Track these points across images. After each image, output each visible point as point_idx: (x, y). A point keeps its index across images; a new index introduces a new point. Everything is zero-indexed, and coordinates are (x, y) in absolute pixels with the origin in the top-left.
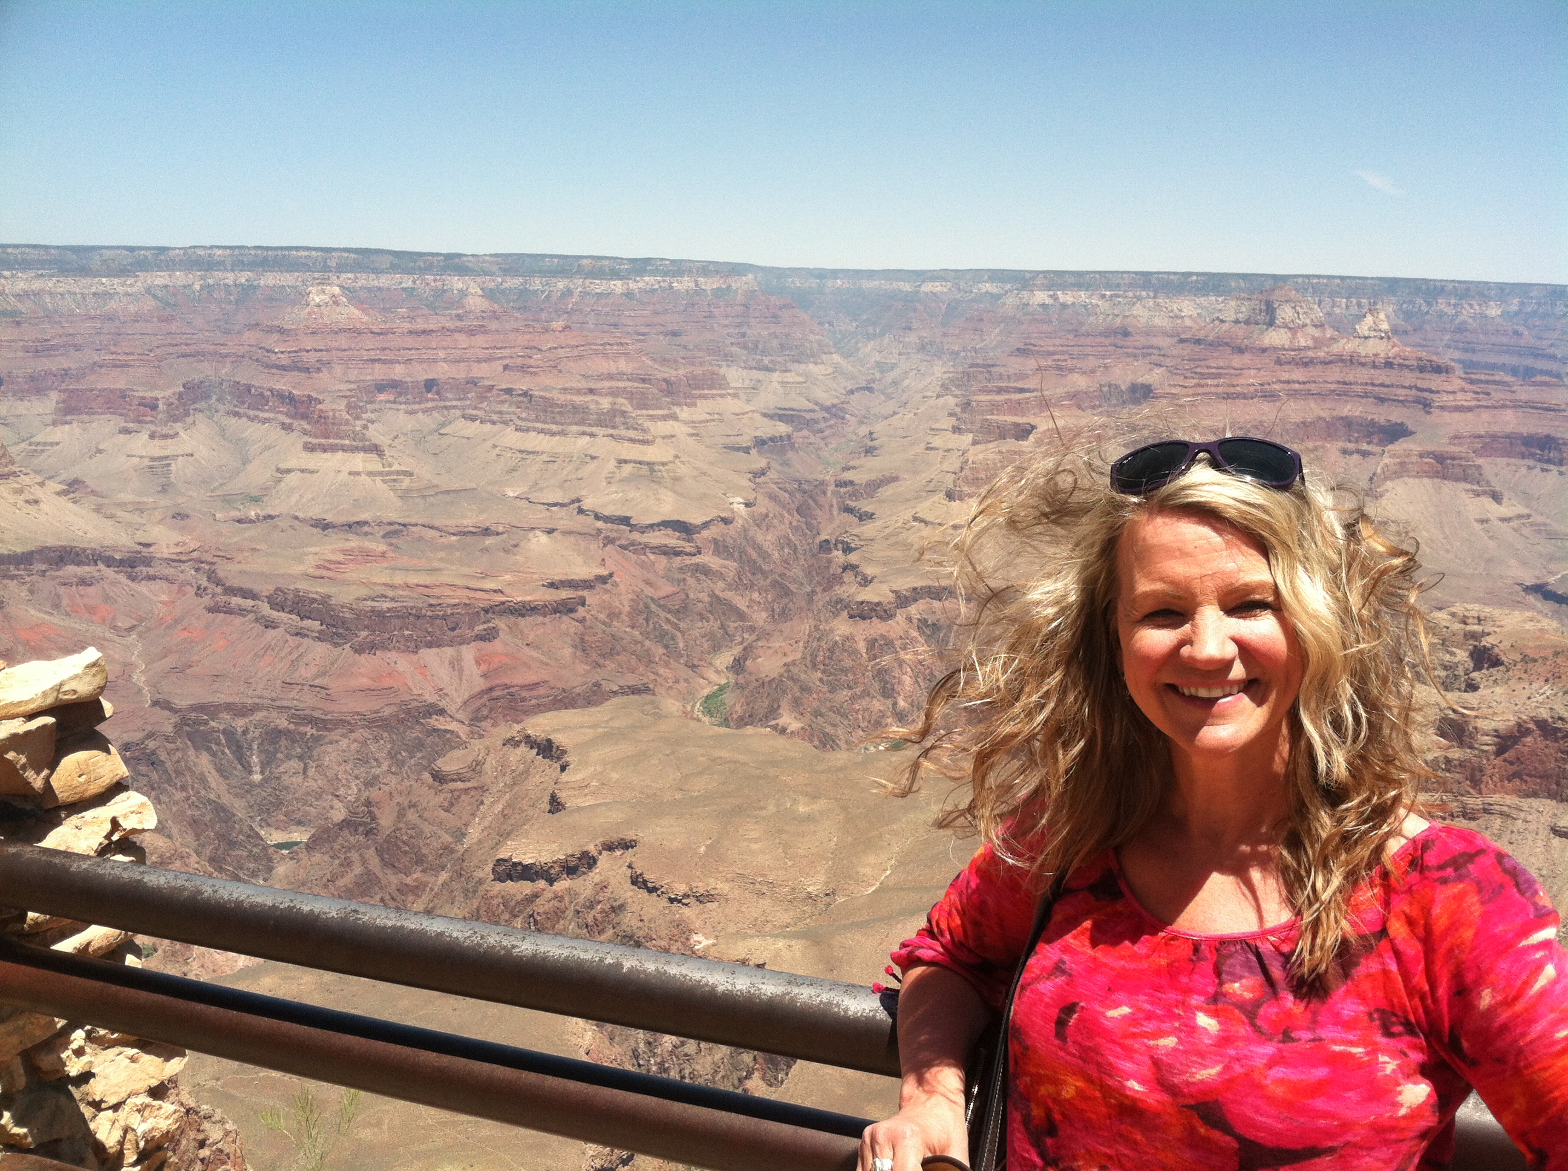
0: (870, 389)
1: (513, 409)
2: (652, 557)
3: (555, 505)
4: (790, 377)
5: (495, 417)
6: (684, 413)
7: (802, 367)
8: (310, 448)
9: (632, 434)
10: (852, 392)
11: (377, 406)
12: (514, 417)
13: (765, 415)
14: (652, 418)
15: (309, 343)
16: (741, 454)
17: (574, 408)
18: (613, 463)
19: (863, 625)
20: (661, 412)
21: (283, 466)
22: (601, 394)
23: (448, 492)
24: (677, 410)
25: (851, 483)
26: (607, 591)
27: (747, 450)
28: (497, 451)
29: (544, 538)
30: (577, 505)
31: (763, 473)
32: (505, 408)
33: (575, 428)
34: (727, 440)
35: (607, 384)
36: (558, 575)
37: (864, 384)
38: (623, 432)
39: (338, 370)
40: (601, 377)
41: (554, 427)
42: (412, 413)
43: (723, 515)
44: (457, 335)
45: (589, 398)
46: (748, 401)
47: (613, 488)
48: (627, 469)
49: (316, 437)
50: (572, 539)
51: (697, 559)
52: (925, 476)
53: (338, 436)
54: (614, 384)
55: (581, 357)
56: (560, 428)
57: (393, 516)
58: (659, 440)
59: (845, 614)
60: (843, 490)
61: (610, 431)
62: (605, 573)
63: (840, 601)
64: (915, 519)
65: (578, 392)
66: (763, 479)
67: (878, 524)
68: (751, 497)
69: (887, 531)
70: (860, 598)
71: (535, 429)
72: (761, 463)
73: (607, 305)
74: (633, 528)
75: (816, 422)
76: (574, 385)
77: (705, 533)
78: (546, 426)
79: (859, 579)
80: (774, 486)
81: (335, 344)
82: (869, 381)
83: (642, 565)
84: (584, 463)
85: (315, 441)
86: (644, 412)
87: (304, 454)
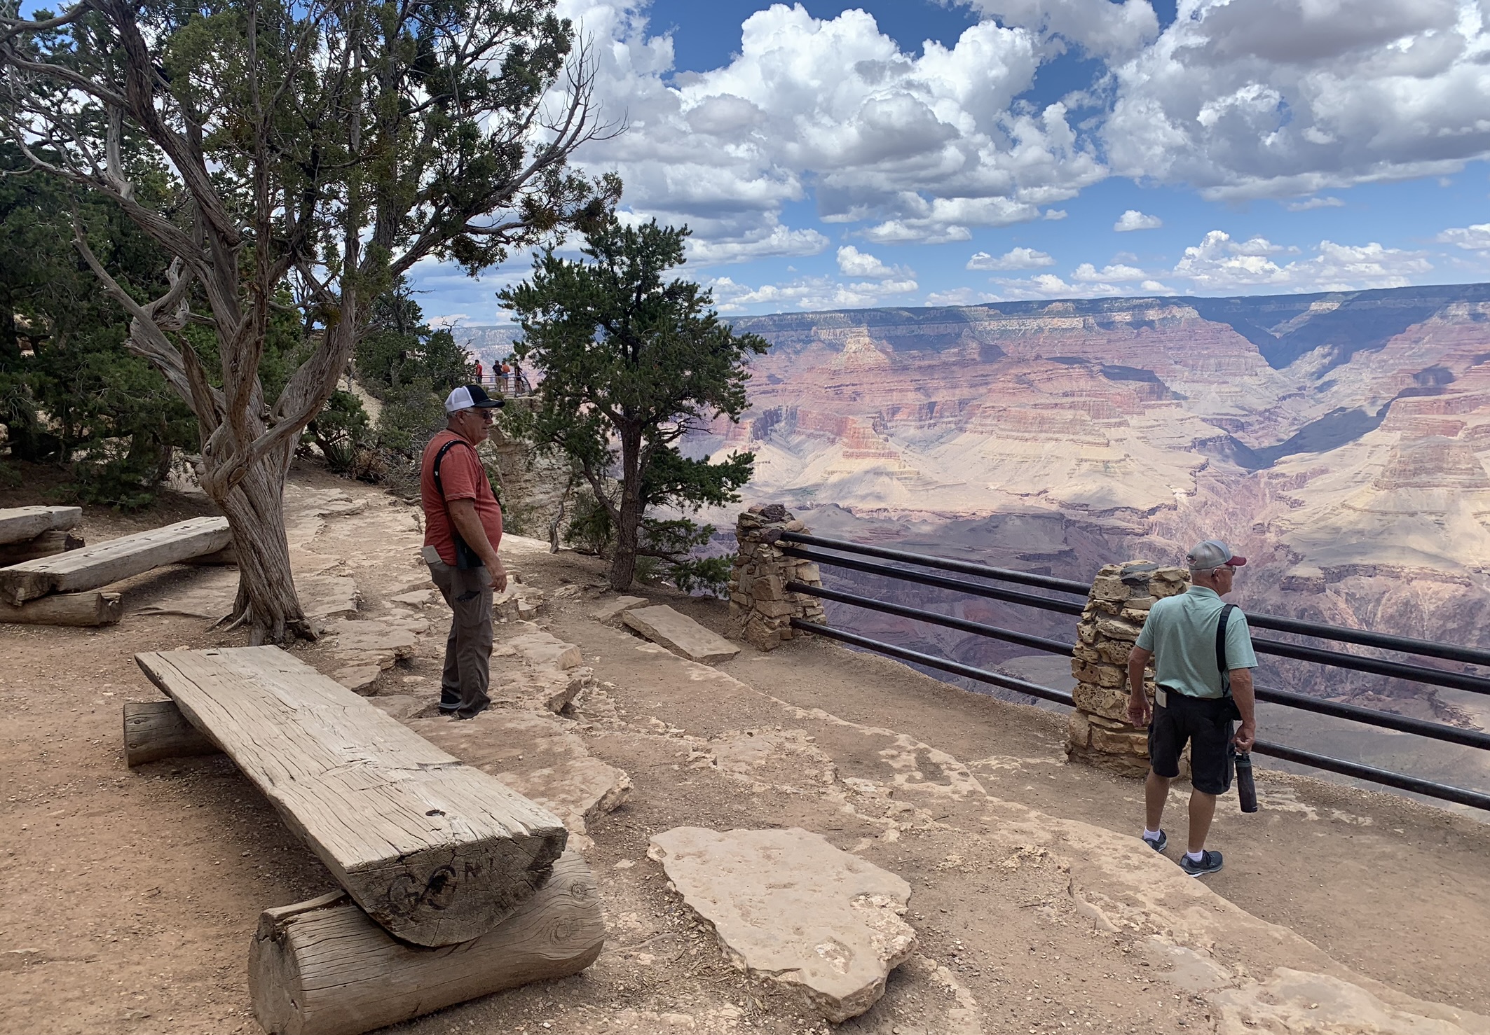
0: (1302, 396)
1: (995, 422)
2: (1106, 537)
3: (1027, 495)
4: (1225, 388)
5: (980, 429)
6: (1134, 421)
7: (1238, 380)
8: (847, 455)
9: (1090, 438)
10: (1284, 398)
11: (894, 424)
12: (996, 428)
13: (1204, 420)
14: (1108, 425)
15: (847, 380)
16: (1183, 452)
17: (1043, 418)
18: (1074, 462)
19: (1296, 596)
20: (1113, 420)
21: (830, 469)
22: (1063, 408)
23: (945, 486)
24: (1128, 417)
25: (1283, 475)
26: (1068, 564)
27: (1188, 449)
28: (982, 454)
29: (1018, 522)
30: (1043, 495)
31: (1203, 467)
32: (988, 421)
33: (1043, 435)
34: (1170, 442)
35: (1069, 400)
36: (1029, 551)
37: (1295, 391)
38: (1084, 438)
39: (867, 398)
40: (1065, 395)
41: (1026, 435)
42: (922, 427)
43: (1167, 503)
44: (954, 368)
45: (1055, 411)
46: (1190, 408)
47: (1073, 482)
48: (1086, 466)
49: (851, 447)
50: (1040, 521)
51: (1145, 539)
52: (1355, 469)
53: (866, 446)
54: (1076, 399)
55: (1050, 379)
56: (1032, 435)
57: (905, 506)
58: (1112, 442)
59: (1277, 586)
60: (1274, 481)
61: (1072, 437)
62: (1067, 549)
63: (1272, 575)
64: (1343, 506)
65: (1047, 407)
66: (1203, 473)
67: (1308, 510)
68: (1192, 486)
69: (1317, 516)
70: (1291, 573)
71: (1012, 437)
72: (1201, 459)
73: (1071, 337)
74: (1091, 513)
75: (1251, 425)
76: (1043, 401)
77: (1152, 518)
78: (1020, 434)
79: (1290, 557)
80: (1212, 479)
81: (865, 380)
82: (1300, 389)
83: (1098, 543)
84: (1050, 462)
85: (850, 450)
86: (1101, 421)
87: (843, 460)
